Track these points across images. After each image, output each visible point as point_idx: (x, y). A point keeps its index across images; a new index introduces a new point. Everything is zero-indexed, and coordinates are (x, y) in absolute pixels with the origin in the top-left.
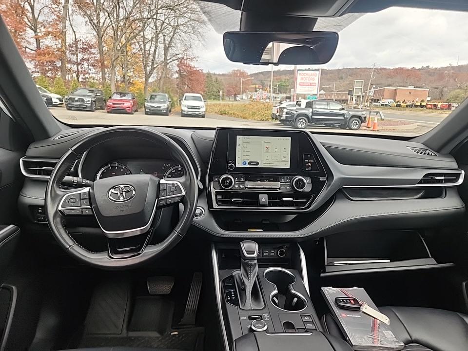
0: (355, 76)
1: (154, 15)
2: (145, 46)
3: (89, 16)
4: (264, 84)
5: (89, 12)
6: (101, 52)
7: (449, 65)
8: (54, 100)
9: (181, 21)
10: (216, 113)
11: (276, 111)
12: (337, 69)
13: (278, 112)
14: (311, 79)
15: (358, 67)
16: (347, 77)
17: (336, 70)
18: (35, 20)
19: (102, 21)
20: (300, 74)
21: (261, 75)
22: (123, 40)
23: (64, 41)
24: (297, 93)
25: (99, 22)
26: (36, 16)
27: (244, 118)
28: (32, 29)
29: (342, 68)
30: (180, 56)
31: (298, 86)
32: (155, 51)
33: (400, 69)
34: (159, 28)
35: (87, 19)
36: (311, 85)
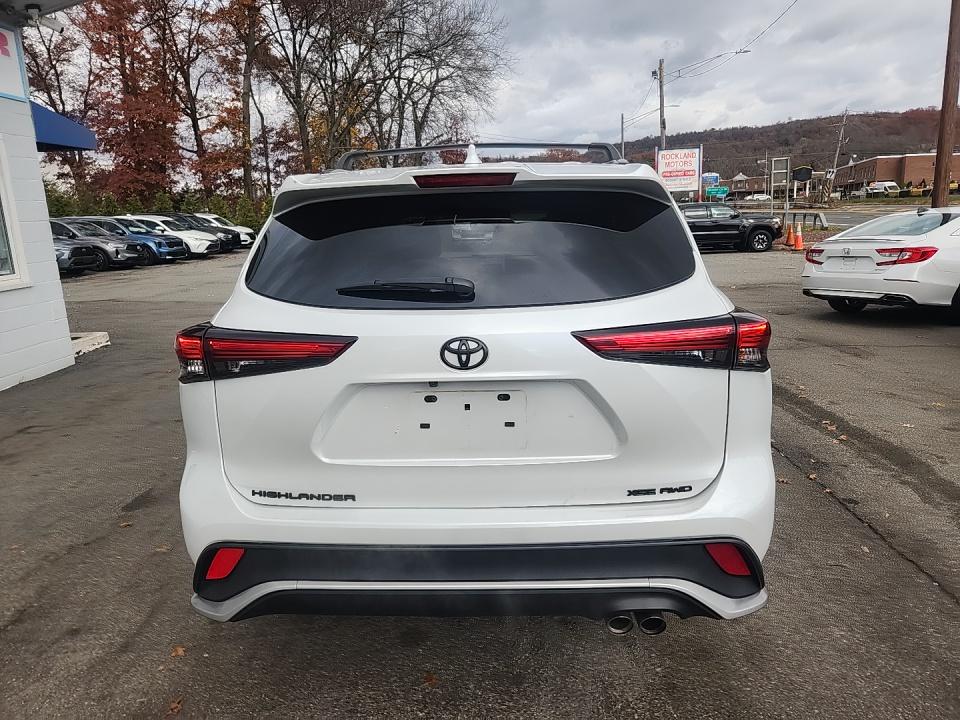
1: (395, 71)
2: (380, 125)
3: (282, 83)
5: (281, 75)
6: (305, 143)
8: (243, 237)
9: (444, 72)
14: (686, 163)
16: (798, 140)
18: (192, 99)
19: (304, 87)
20: (664, 156)
22: (344, 121)
23: (247, 133)
25: (298, 91)
26: (194, 91)
28: (187, 114)
30: (445, 137)
32: (400, 134)
34: (406, 91)
35: (279, 87)
36: (685, 174)
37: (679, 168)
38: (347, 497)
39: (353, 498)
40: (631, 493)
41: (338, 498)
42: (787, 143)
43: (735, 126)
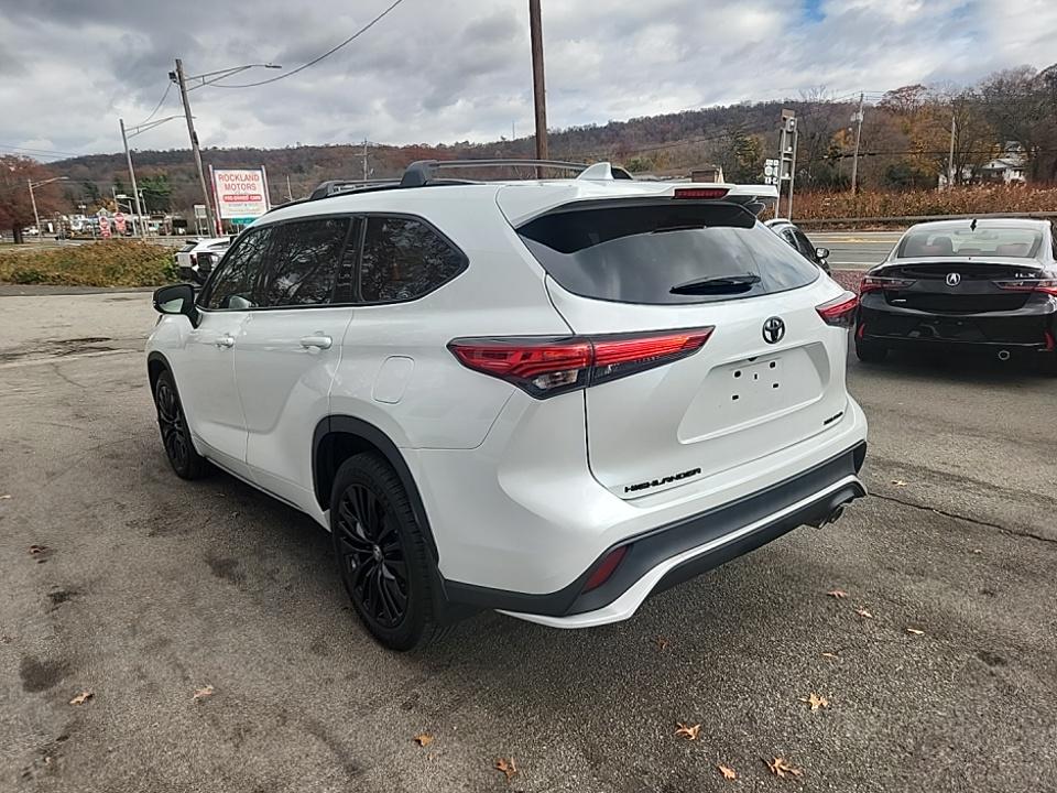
0: (329, 164)
4: (97, 190)
7: (500, 140)
10: (5, 280)
11: (190, 260)
12: (284, 147)
13: (194, 264)
14: (248, 186)
15: (332, 145)
16: (311, 167)
17: (283, 150)
20: (221, 177)
21: (82, 168)
24: (223, 217)
27: (94, 285)
29: (296, 146)
31: (222, 202)
33: (415, 148)
36: (250, 198)
37: (242, 192)
38: (694, 472)
39: (699, 471)
40: (826, 423)
41: (687, 475)
42: (300, 170)
43: (241, 147)
